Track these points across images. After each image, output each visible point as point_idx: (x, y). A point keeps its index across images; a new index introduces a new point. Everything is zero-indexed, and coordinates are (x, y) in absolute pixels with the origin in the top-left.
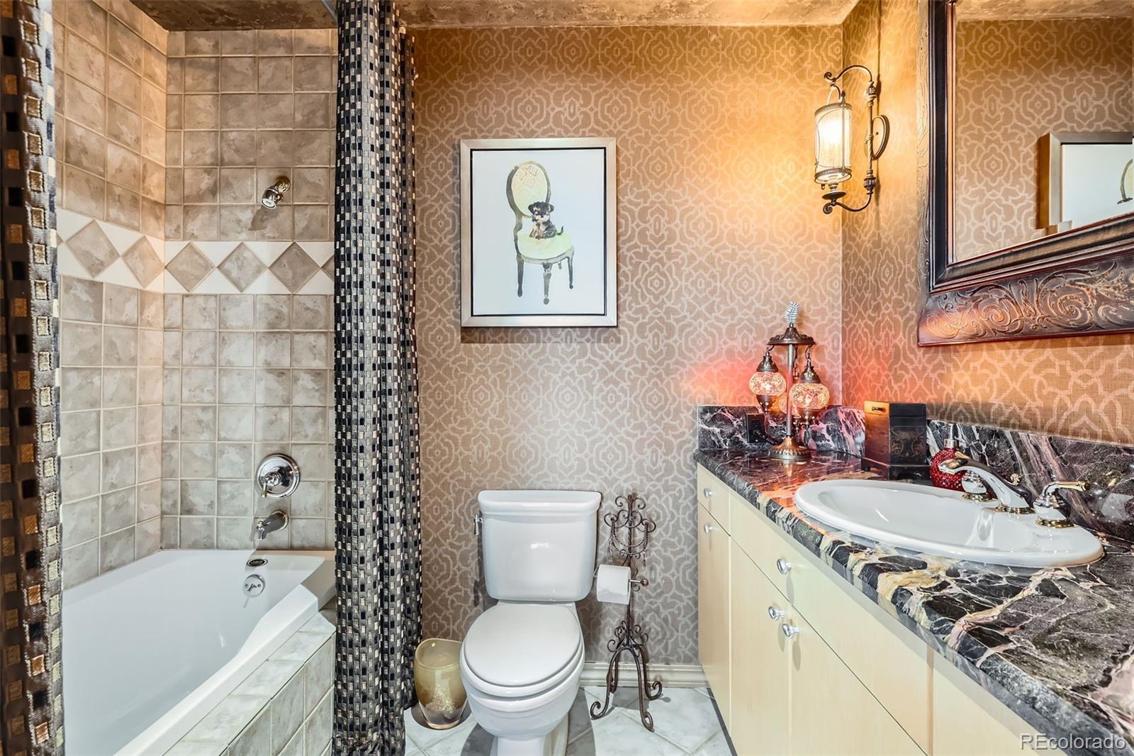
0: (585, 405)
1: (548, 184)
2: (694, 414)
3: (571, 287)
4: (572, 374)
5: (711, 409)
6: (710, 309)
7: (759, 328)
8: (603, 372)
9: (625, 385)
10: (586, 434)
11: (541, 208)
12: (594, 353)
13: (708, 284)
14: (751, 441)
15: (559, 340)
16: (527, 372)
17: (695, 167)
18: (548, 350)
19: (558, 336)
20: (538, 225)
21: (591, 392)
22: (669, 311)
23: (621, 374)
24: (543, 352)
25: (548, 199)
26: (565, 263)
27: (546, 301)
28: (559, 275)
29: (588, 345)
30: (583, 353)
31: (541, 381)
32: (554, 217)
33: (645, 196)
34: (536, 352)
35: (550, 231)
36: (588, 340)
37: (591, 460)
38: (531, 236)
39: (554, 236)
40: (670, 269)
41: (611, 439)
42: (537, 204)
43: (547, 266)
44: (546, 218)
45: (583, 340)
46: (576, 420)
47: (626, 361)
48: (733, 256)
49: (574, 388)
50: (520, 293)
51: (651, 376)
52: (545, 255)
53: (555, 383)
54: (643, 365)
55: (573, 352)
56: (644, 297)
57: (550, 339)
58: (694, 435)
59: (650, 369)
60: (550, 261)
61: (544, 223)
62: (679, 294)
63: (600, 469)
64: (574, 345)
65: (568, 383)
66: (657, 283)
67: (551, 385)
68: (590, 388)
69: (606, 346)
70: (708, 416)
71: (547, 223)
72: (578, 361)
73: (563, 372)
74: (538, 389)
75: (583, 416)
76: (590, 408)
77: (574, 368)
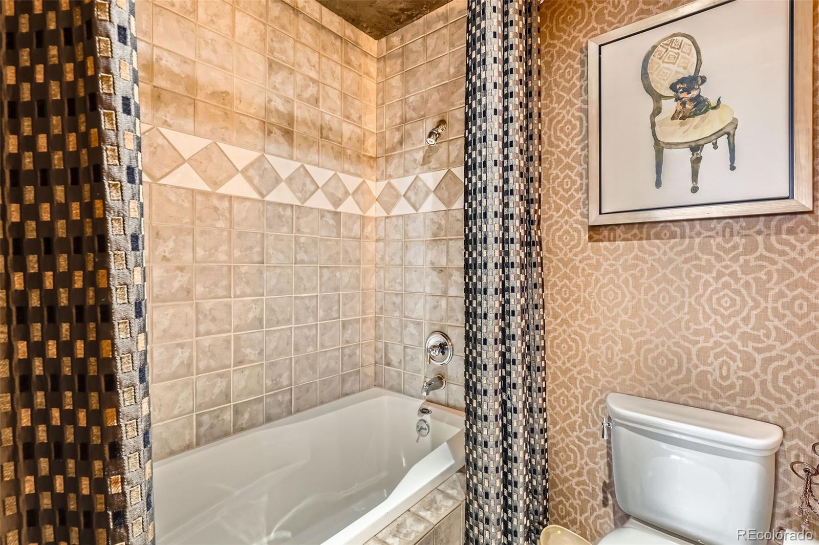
0: (754, 312)
1: (698, 52)
3: (733, 168)
4: (733, 275)
8: (785, 273)
10: (755, 349)
12: (769, 248)
15: (713, 233)
16: (668, 272)
18: (696, 246)
19: (712, 230)
20: (684, 104)
21: (766, 298)
24: (690, 248)
25: (697, 70)
26: (723, 141)
27: (695, 190)
28: (714, 157)
29: (760, 239)
30: (751, 248)
31: (687, 282)
32: (708, 92)
34: (679, 248)
35: (701, 106)
36: (759, 233)
37: (763, 383)
38: (673, 118)
39: (706, 111)
41: (800, 360)
42: (681, 81)
43: (695, 149)
44: (694, 93)
45: (751, 232)
46: (739, 331)
49: (737, 292)
50: (658, 184)
52: (693, 136)
53: (707, 284)
55: (735, 247)
57: (699, 234)
60: (701, 142)
61: (691, 100)
63: (779, 396)
64: (736, 239)
65: (726, 285)
67: (701, 287)
68: (763, 291)
69: (791, 238)
71: (697, 100)
72: (742, 259)
73: (719, 272)
74: (683, 291)
75: (750, 326)
76: (762, 317)
77: (736, 267)
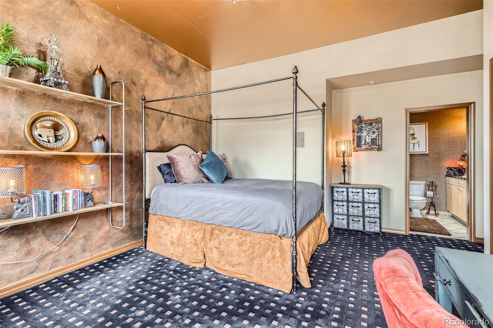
1: (414, 131)
2: (445, 169)
3: (419, 147)
4: (419, 162)
5: (449, 168)
6: (449, 150)
7: (460, 153)
8: (425, 161)
9: (430, 164)
11: (413, 134)
12: (423, 158)
13: (448, 146)
14: (458, 173)
17: (445, 126)
20: (412, 137)
22: (439, 151)
23: (429, 162)
25: (414, 133)
26: (418, 143)
27: (414, 150)
28: (416, 145)
30: (421, 159)
32: (415, 136)
33: (434, 131)
35: (414, 138)
37: (423, 176)
40: (440, 144)
43: (414, 144)
45: (421, 156)
47: (430, 159)
48: (454, 140)
52: (414, 142)
55: (419, 158)
56: (434, 148)
57: (414, 156)
58: (445, 172)
59: (435, 161)
62: (442, 148)
63: (425, 178)
66: (437, 146)
67: (415, 164)
68: (423, 164)
69: (426, 157)
70: (448, 169)
71: (414, 137)
76: (423, 167)
77: (419, 161)
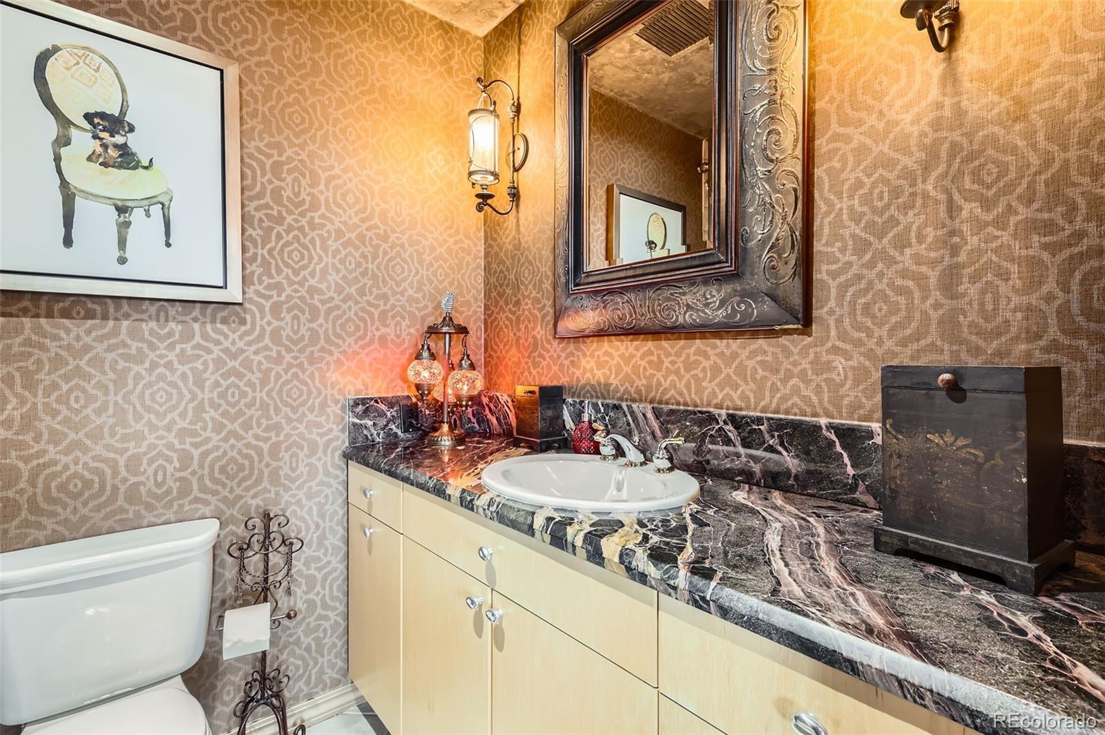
0: (191, 405)
1: (124, 91)
2: (343, 407)
3: (168, 245)
4: (169, 365)
5: (363, 401)
6: (361, 292)
7: (411, 315)
8: (219, 363)
9: (255, 378)
10: (192, 444)
11: (110, 123)
12: (205, 336)
13: (359, 265)
14: (406, 431)
15: (145, 316)
16: (82, 363)
17: (343, 131)
18: (124, 331)
19: (143, 312)
20: (105, 146)
21: (202, 388)
22: (312, 291)
23: (247, 364)
24: (115, 332)
25: (123, 112)
26: (156, 210)
27: (122, 261)
28: (145, 228)
29: (196, 326)
30: (187, 336)
31: (112, 376)
33: (279, 147)
34: (99, 333)
35: (127, 159)
36: (195, 320)
37: (201, 478)
38: (89, 159)
39: (135, 168)
40: (312, 241)
41: (233, 447)
42: (102, 116)
43: (121, 210)
44: (119, 139)
45: (187, 318)
46: (176, 428)
47: (254, 347)
48: (385, 238)
49: (173, 385)
50: (68, 242)
51: (290, 366)
52: (121, 194)
53: (138, 377)
54: (279, 352)
55: (170, 334)
56: (279, 271)
57: (127, 316)
58: (343, 431)
59: (288, 358)
60: (130, 204)
61: (116, 146)
62: (325, 271)
63: (214, 487)
64: (172, 325)
65: (161, 378)
66: (296, 257)
67: (130, 382)
68: (199, 383)
69: (225, 328)
70: (360, 408)
71: (124, 149)
72: (178, 347)
73: (152, 362)
74: (107, 388)
75: (187, 421)
76: (200, 409)
77: (171, 356)
